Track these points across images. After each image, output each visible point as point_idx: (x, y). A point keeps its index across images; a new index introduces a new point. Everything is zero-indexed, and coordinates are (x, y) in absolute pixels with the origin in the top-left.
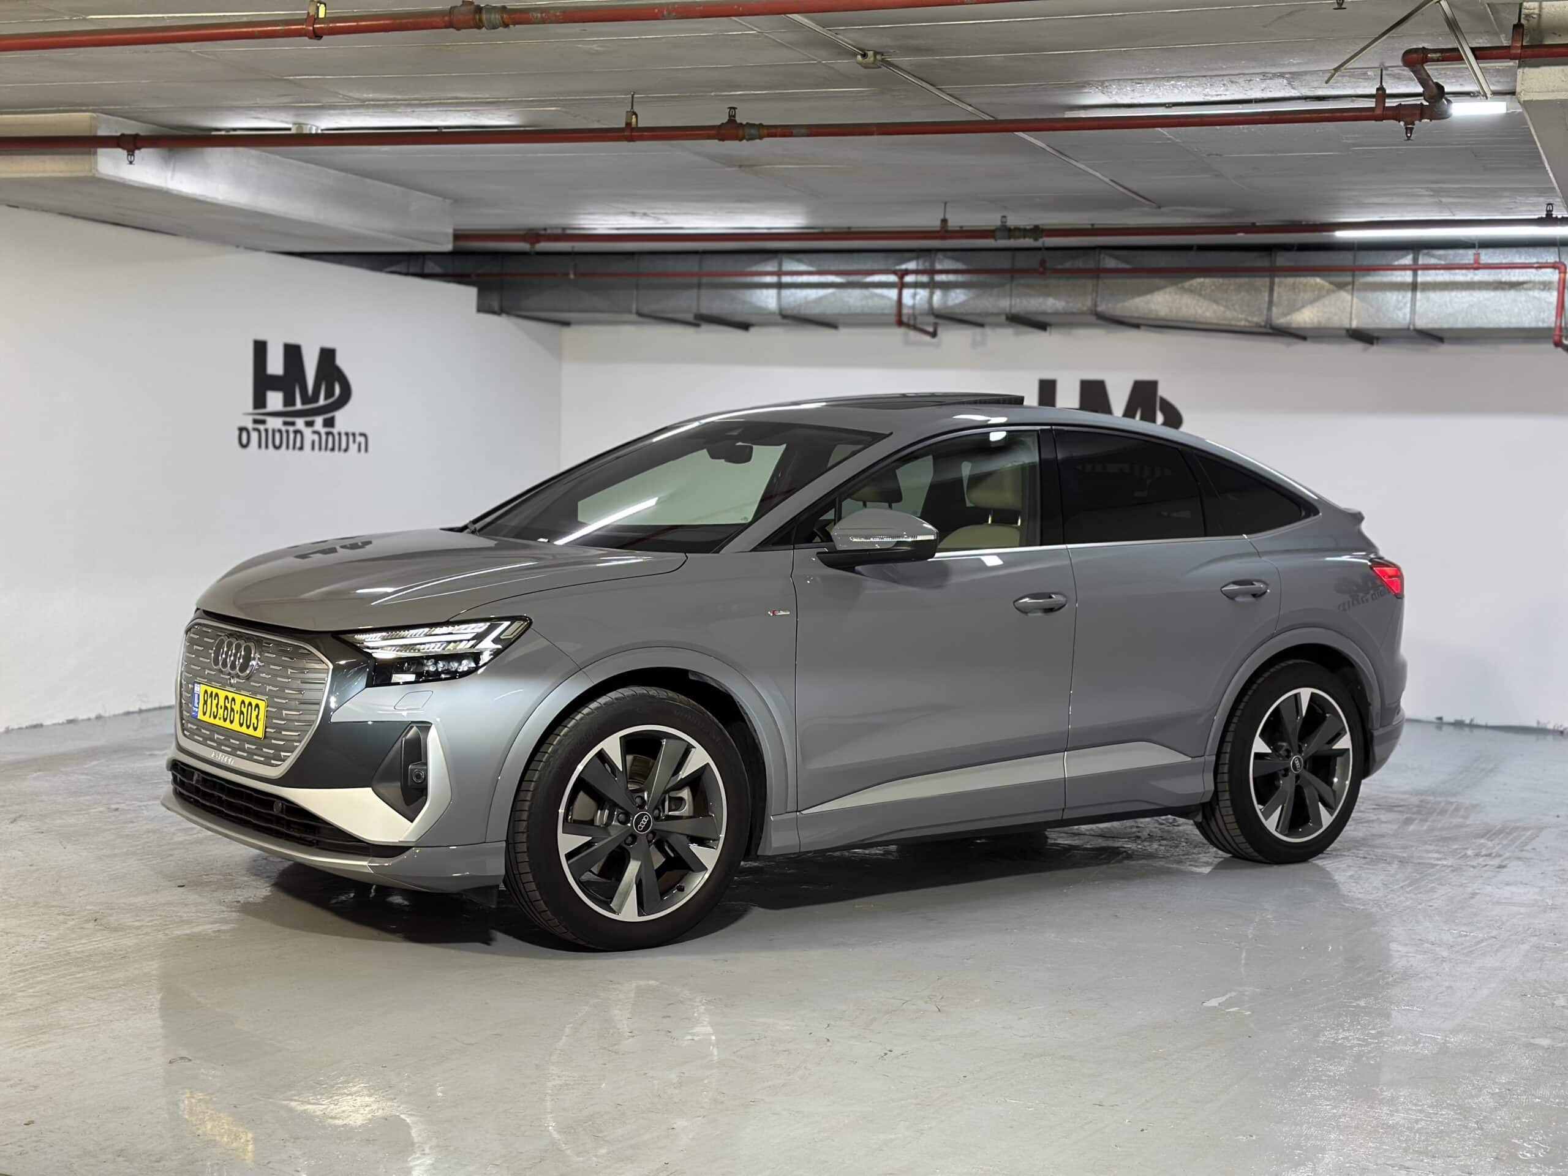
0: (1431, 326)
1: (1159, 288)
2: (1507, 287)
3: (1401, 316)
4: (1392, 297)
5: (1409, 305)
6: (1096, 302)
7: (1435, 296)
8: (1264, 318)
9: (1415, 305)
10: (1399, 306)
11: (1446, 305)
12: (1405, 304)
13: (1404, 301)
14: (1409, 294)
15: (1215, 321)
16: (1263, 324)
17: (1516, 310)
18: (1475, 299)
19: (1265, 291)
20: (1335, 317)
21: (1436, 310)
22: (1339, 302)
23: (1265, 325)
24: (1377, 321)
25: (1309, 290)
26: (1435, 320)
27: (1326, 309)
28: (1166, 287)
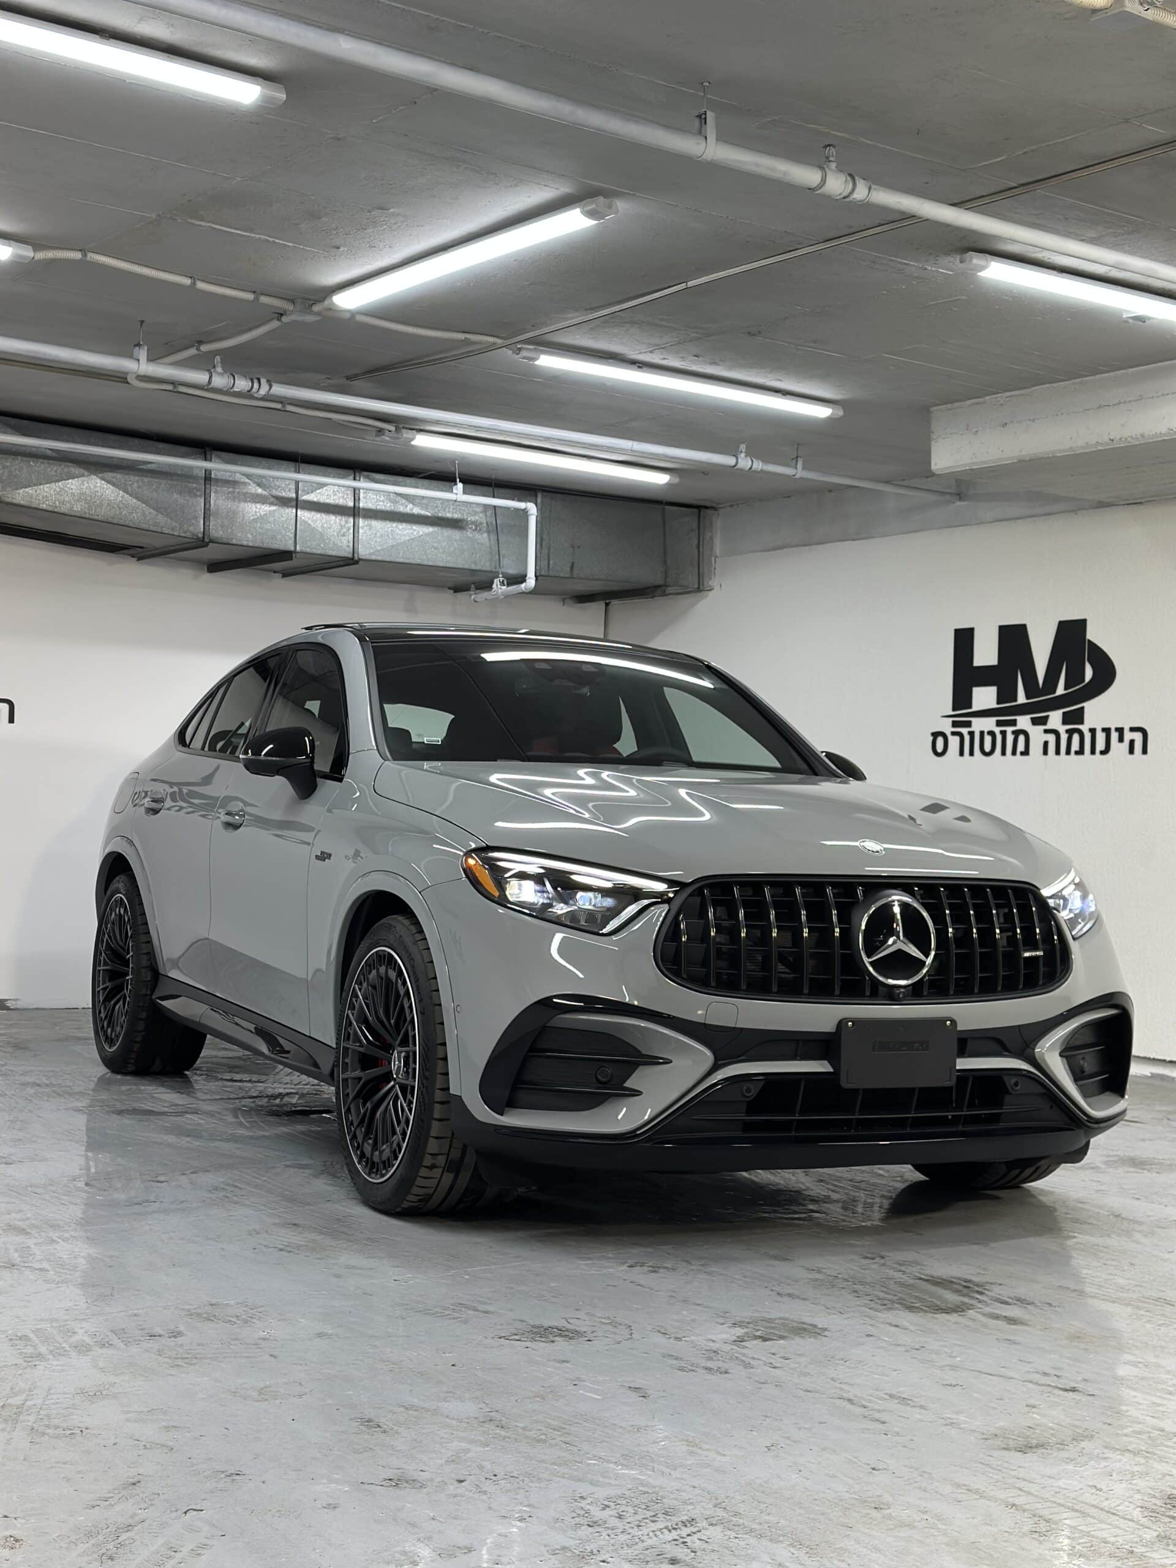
0: (373, 557)
1: (73, 478)
3: (344, 540)
4: (333, 520)
5: (351, 531)
7: (377, 524)
8: (202, 530)
9: (358, 533)
10: (342, 532)
11: (389, 537)
12: (349, 529)
13: (347, 525)
14: (351, 520)
15: (144, 526)
16: (200, 535)
17: (452, 549)
19: (200, 496)
20: (279, 537)
21: (379, 540)
22: (283, 519)
23: (203, 538)
24: (322, 545)
25: (249, 501)
26: (378, 551)
27: (268, 526)
28: (83, 476)
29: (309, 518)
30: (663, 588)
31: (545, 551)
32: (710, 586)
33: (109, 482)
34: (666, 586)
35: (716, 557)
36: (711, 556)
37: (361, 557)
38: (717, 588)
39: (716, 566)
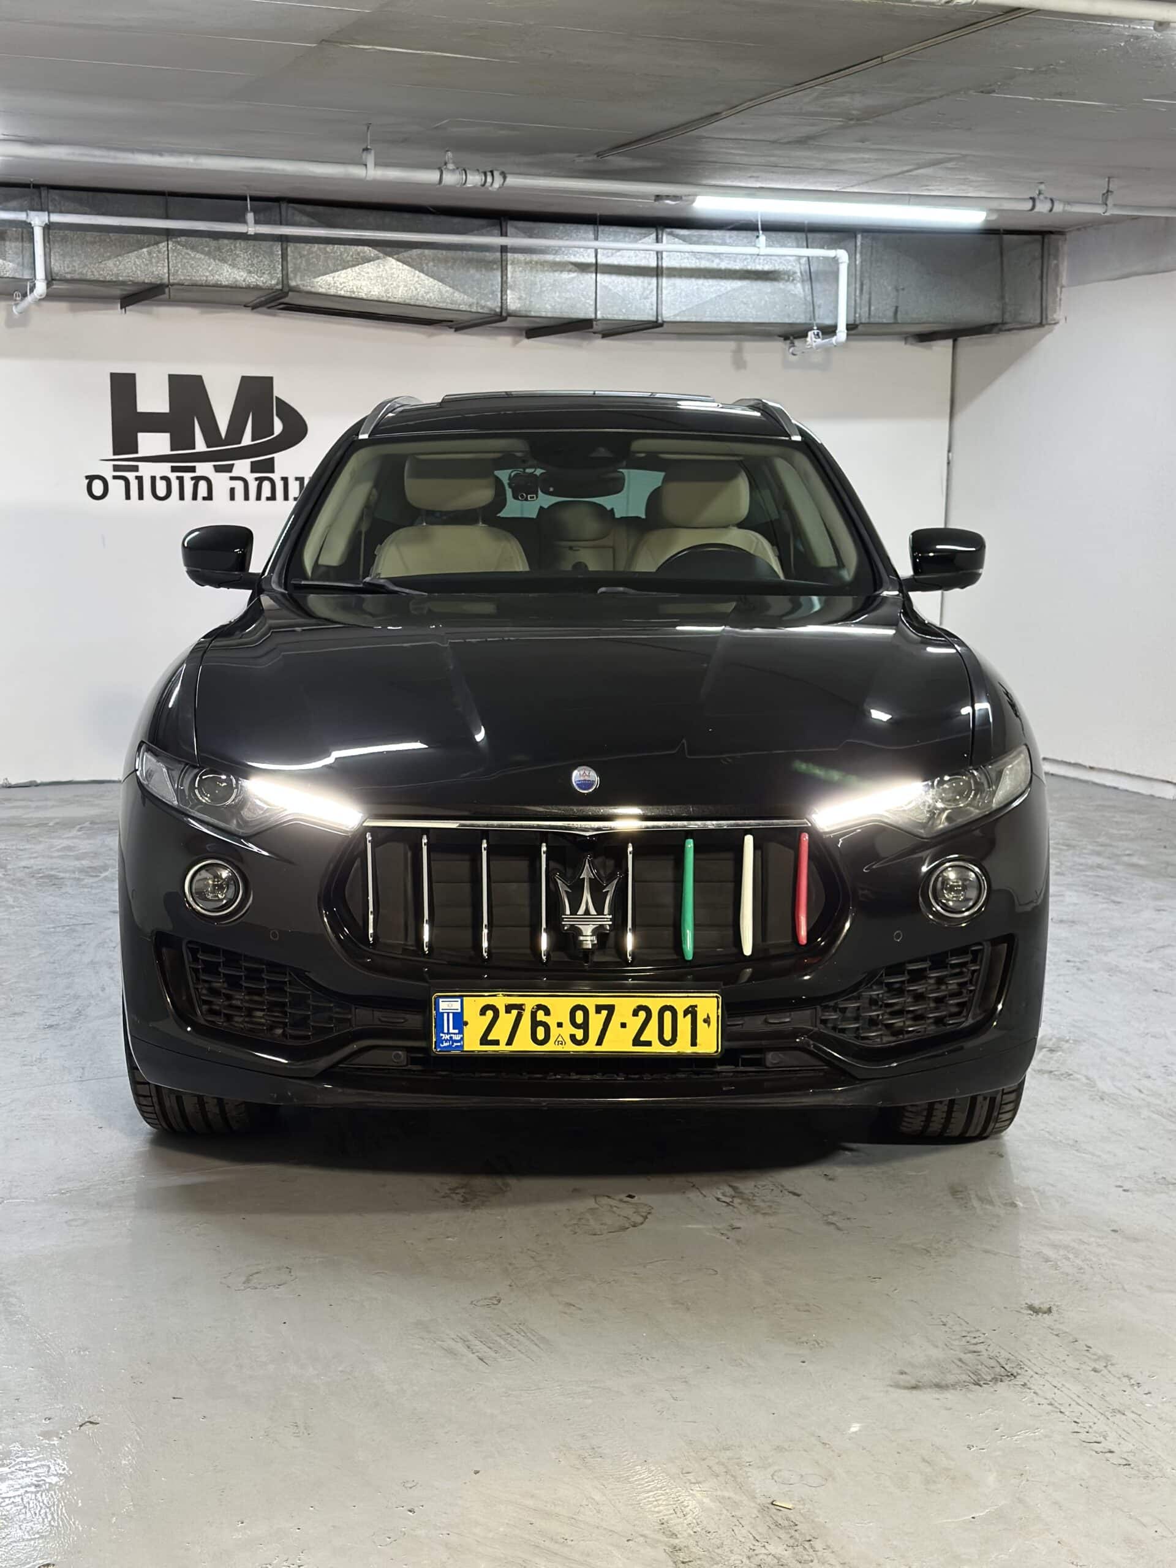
0: (678, 319)
1: (368, 260)
2: (752, 276)
3: (648, 305)
5: (655, 292)
6: (287, 274)
7: (682, 284)
8: (500, 304)
9: (662, 294)
10: (645, 294)
11: (693, 295)
12: (652, 291)
13: (650, 288)
14: (654, 280)
15: (441, 305)
16: (498, 310)
17: (763, 302)
18: (723, 289)
19: (497, 269)
20: (579, 305)
21: (683, 300)
22: (582, 286)
23: (501, 312)
24: (624, 311)
25: (547, 270)
26: (684, 311)
27: (568, 295)
28: (378, 258)
29: (610, 283)
30: (1000, 326)
31: (866, 296)
32: (1054, 320)
33: (404, 263)
34: (1003, 323)
35: (1062, 287)
36: (1057, 285)
37: (665, 320)
38: (1062, 322)
39: (1063, 297)
